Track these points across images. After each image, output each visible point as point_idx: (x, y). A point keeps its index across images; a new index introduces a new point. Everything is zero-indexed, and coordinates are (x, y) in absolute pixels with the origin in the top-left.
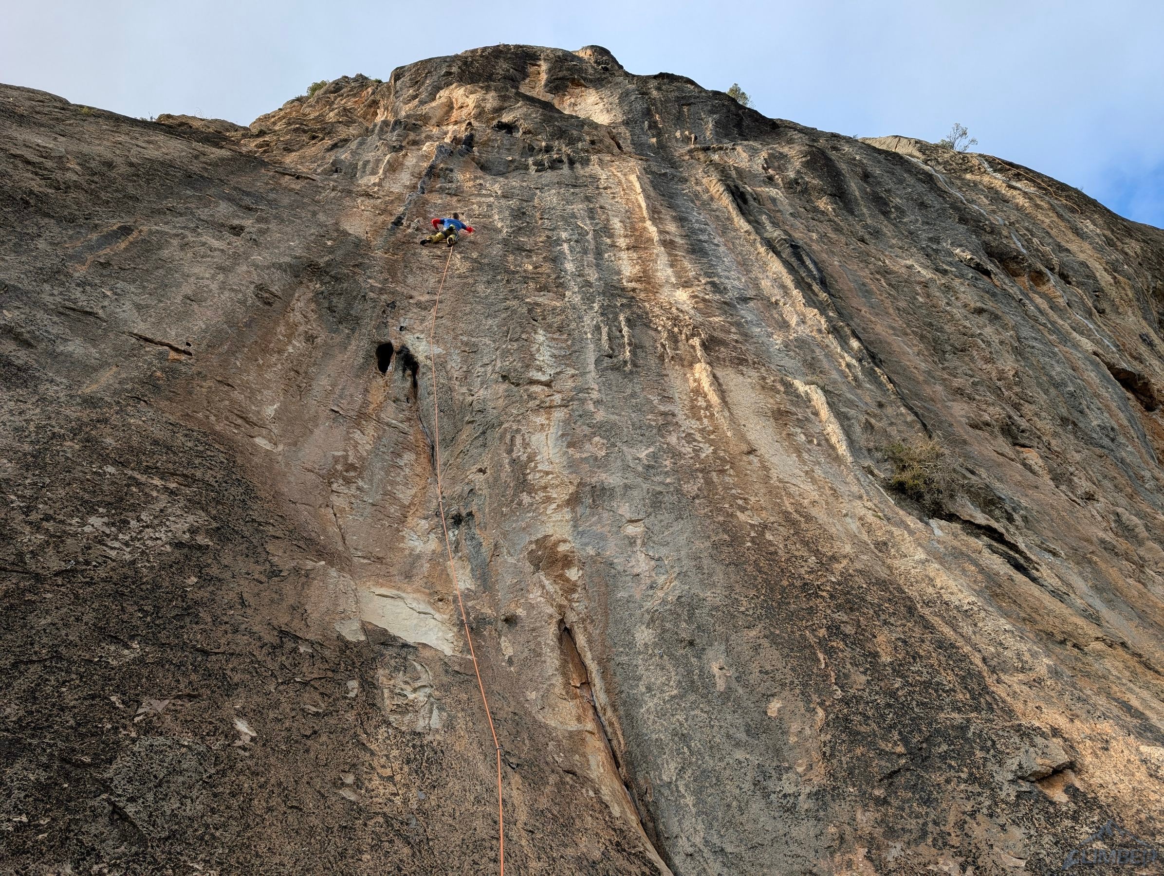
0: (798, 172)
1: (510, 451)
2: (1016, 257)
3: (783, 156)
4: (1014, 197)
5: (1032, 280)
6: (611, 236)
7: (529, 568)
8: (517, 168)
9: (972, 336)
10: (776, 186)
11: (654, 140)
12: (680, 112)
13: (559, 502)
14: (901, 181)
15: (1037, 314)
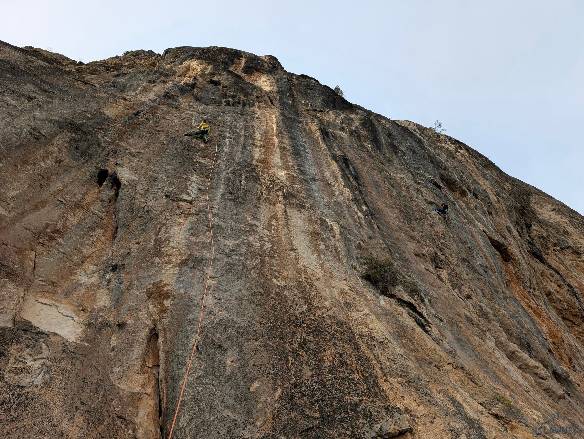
0: (357, 127)
1: (157, 234)
2: (454, 182)
3: (351, 119)
4: (458, 156)
5: (460, 194)
6: (253, 139)
7: (145, 297)
8: (216, 103)
9: (426, 214)
10: (345, 132)
11: (290, 102)
12: (306, 92)
13: (174, 263)
14: (406, 140)
15: (460, 209)
